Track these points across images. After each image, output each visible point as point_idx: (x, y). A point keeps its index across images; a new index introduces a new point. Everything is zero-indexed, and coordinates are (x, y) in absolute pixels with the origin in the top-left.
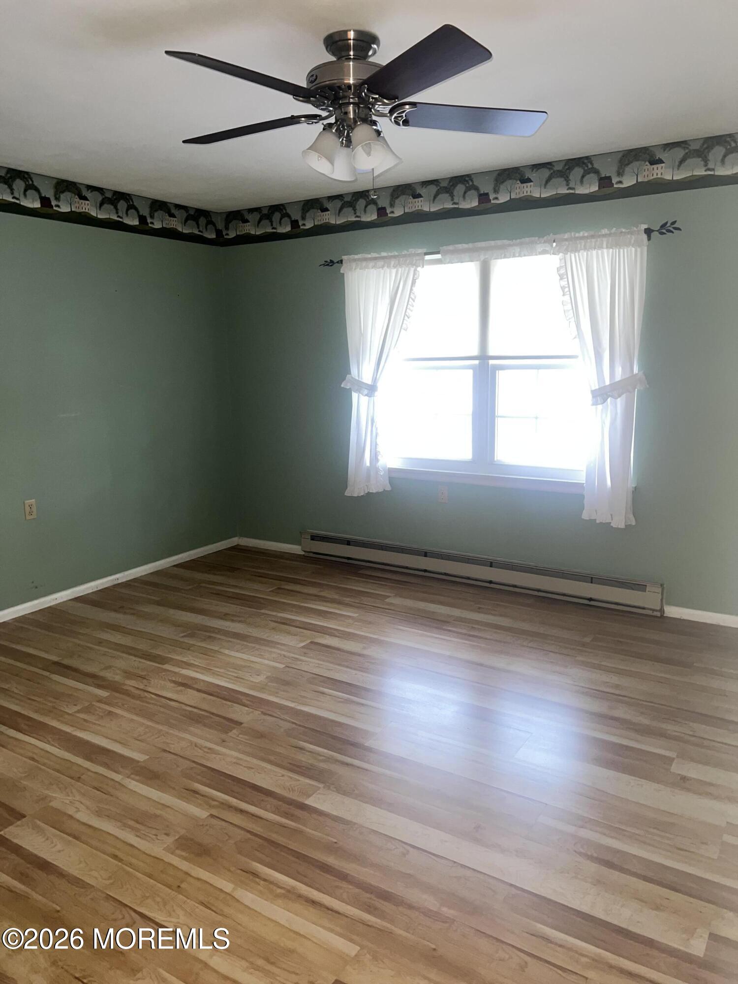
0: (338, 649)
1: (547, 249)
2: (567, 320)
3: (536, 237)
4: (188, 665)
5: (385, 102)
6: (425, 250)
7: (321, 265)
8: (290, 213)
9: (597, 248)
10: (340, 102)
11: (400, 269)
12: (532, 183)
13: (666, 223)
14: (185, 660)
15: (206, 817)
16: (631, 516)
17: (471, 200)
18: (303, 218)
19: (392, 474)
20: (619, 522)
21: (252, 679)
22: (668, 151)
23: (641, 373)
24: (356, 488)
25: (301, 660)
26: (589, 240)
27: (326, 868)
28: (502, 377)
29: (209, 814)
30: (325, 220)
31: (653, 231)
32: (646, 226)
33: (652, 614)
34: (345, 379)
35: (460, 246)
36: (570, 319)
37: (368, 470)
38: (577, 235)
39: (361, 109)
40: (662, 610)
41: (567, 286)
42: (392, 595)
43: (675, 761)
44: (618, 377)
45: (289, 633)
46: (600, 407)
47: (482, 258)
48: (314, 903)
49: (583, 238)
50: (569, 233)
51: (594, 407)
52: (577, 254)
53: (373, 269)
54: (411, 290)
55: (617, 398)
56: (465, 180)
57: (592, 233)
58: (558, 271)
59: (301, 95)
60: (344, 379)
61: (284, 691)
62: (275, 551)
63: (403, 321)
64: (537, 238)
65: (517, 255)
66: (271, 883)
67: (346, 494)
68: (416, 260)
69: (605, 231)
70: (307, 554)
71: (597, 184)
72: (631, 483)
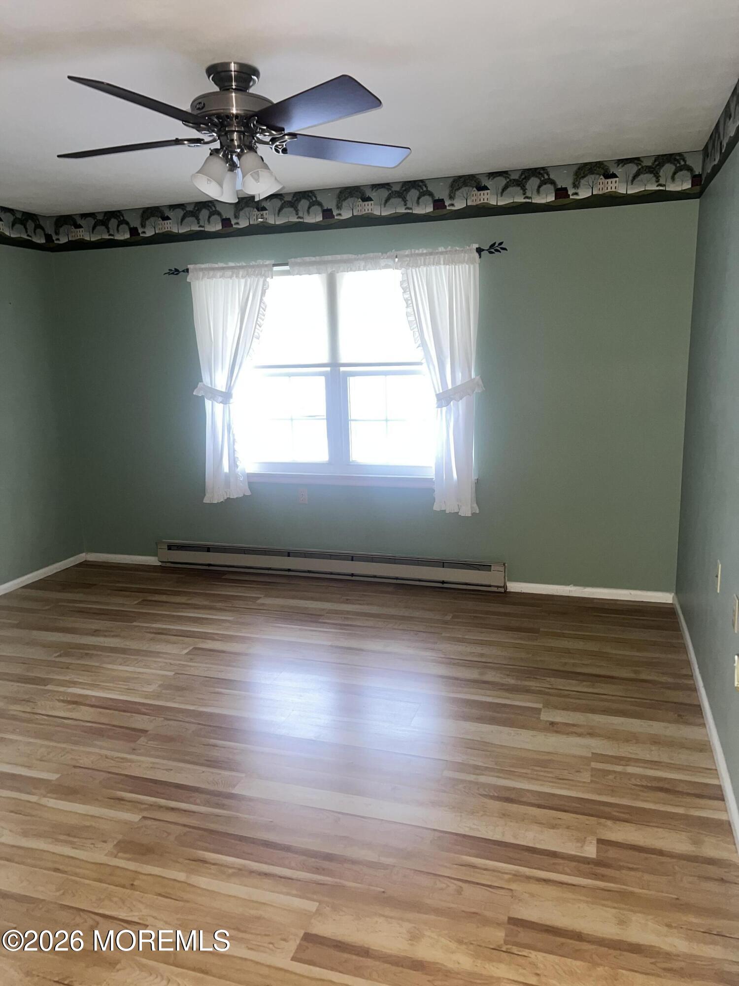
0: (223, 652)
1: (390, 264)
2: (411, 330)
3: (379, 252)
4: (74, 684)
5: (272, 133)
6: (273, 262)
7: (165, 274)
8: (128, 220)
9: (435, 264)
10: (227, 129)
11: (249, 280)
12: (372, 202)
13: (495, 243)
14: (68, 679)
15: (139, 820)
16: (475, 505)
17: (315, 215)
18: (143, 226)
19: (253, 480)
20: (466, 511)
21: (144, 689)
22: (492, 180)
23: (478, 377)
24: (215, 495)
25: (190, 666)
26: (427, 257)
27: (267, 844)
28: (354, 383)
29: (140, 817)
30: (166, 228)
31: (483, 250)
32: (477, 246)
33: (497, 591)
34: (197, 387)
35: (307, 259)
36: (413, 329)
37: (227, 476)
38: (417, 251)
39: (246, 138)
40: (505, 587)
41: (409, 298)
42: (262, 596)
43: (543, 711)
44: (459, 380)
45: (168, 642)
46: (444, 409)
47: (330, 271)
48: (266, 875)
49: (422, 254)
50: (409, 250)
51: (439, 409)
52: (417, 269)
53: (221, 279)
54: (261, 299)
55: (459, 401)
56: (309, 196)
57: (430, 250)
58: (401, 285)
59: (192, 122)
60: (195, 387)
61: (180, 696)
62: (126, 564)
63: (255, 330)
64: (380, 254)
65: (362, 269)
66: (222, 865)
67: (204, 502)
68: (265, 271)
69: (441, 249)
70: (164, 565)
71: (432, 205)
72: (474, 477)
